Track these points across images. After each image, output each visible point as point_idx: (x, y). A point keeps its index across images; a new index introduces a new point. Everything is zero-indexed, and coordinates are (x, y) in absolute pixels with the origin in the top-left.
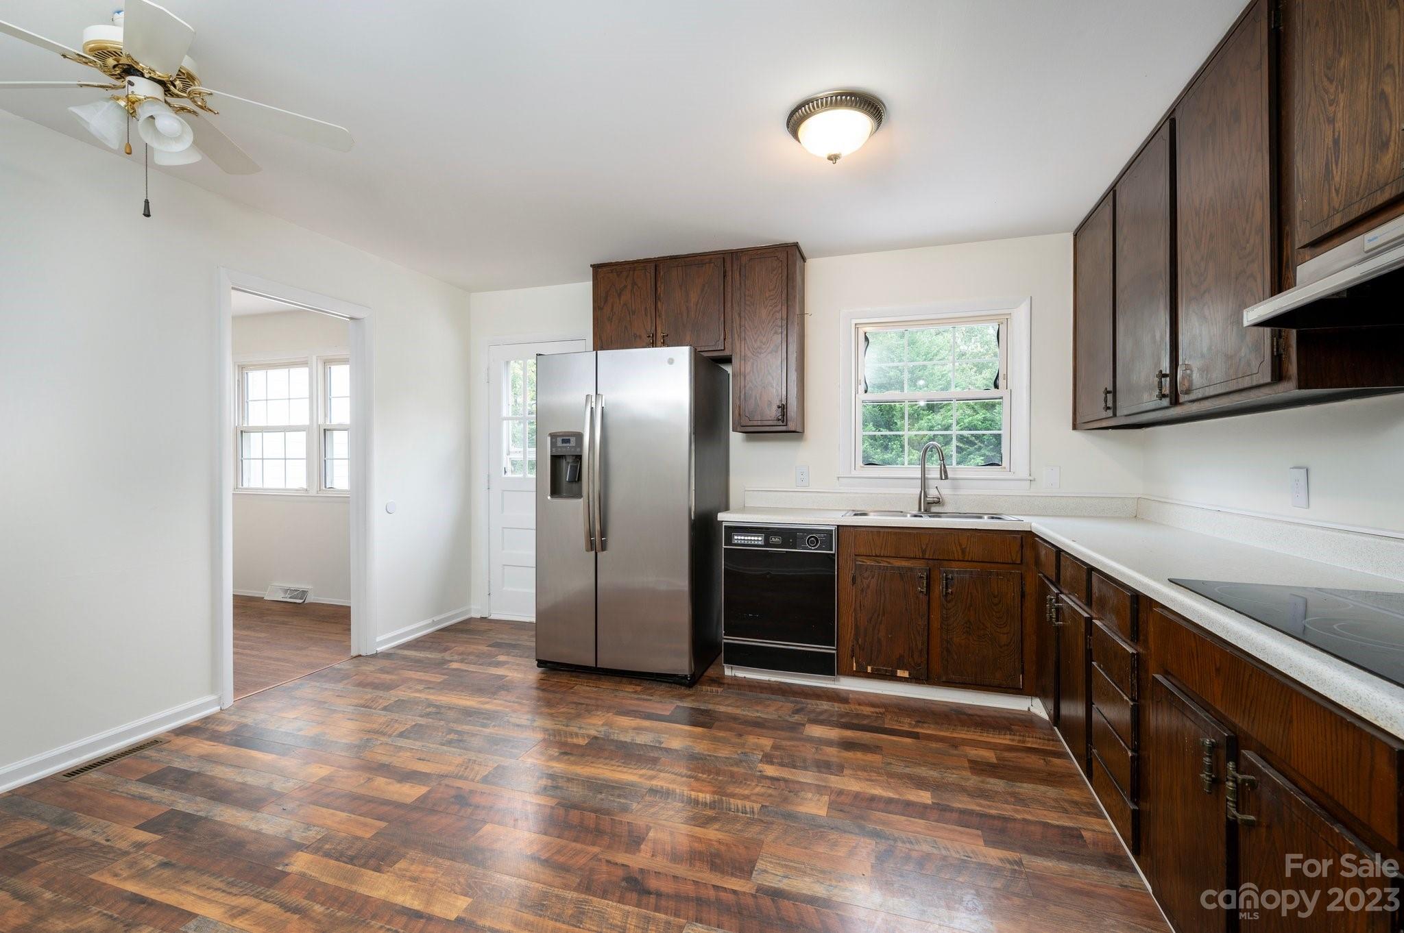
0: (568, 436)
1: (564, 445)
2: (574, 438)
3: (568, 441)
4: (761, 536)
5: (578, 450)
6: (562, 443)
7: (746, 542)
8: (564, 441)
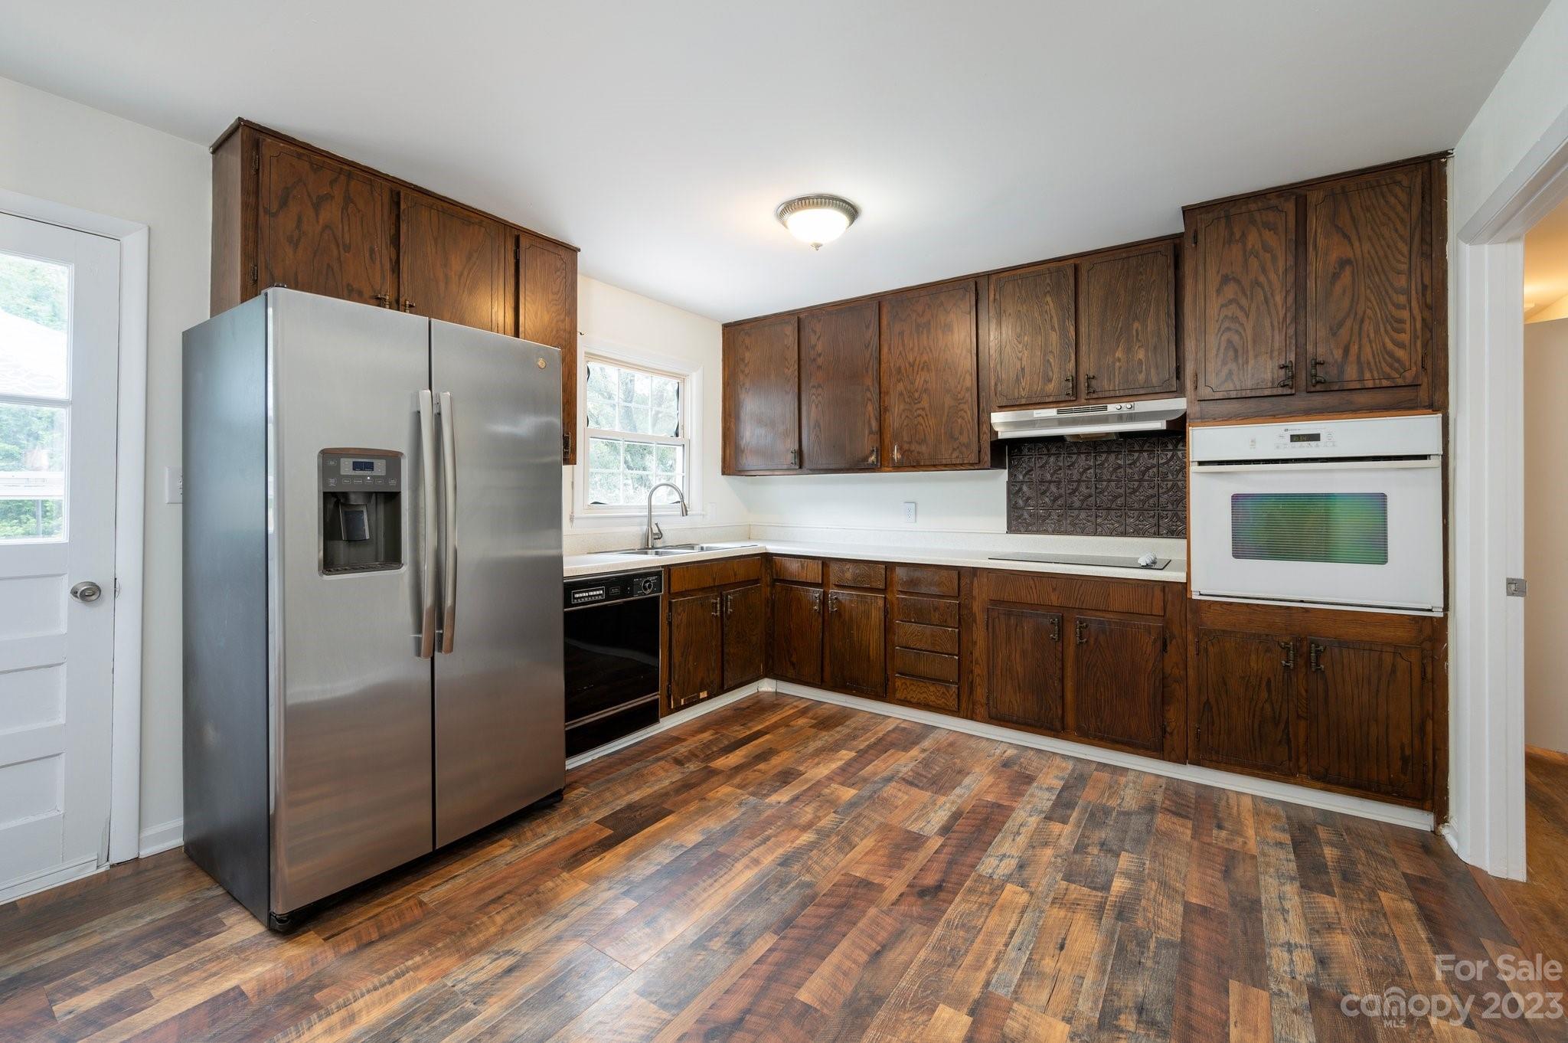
0: (373, 457)
1: (359, 473)
2: (384, 462)
3: (370, 466)
4: (602, 589)
5: (393, 482)
6: (354, 469)
7: (586, 599)
8: (357, 466)
